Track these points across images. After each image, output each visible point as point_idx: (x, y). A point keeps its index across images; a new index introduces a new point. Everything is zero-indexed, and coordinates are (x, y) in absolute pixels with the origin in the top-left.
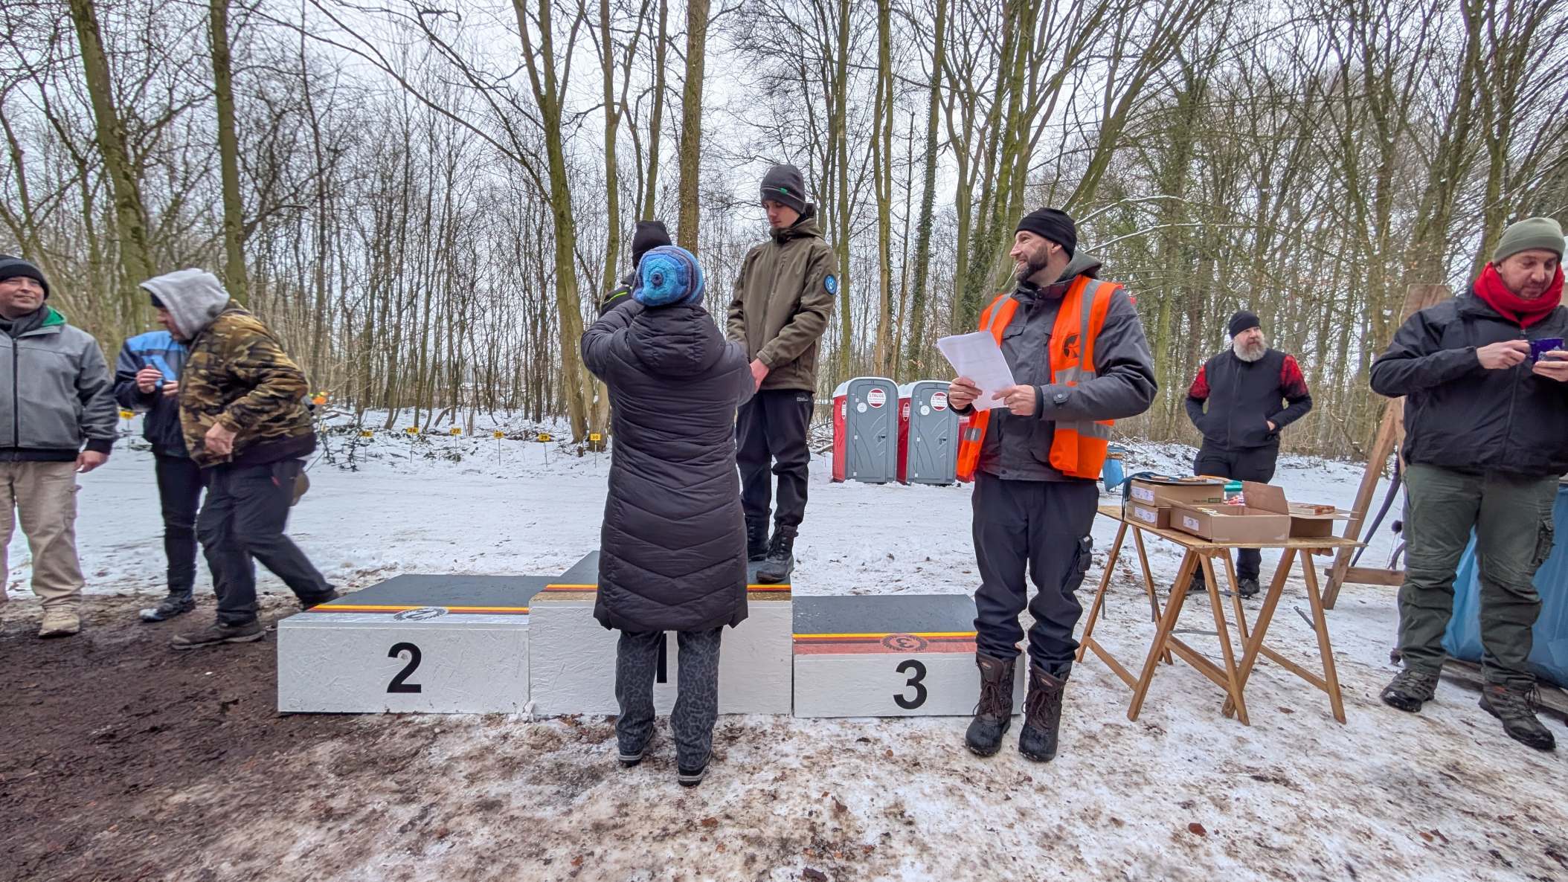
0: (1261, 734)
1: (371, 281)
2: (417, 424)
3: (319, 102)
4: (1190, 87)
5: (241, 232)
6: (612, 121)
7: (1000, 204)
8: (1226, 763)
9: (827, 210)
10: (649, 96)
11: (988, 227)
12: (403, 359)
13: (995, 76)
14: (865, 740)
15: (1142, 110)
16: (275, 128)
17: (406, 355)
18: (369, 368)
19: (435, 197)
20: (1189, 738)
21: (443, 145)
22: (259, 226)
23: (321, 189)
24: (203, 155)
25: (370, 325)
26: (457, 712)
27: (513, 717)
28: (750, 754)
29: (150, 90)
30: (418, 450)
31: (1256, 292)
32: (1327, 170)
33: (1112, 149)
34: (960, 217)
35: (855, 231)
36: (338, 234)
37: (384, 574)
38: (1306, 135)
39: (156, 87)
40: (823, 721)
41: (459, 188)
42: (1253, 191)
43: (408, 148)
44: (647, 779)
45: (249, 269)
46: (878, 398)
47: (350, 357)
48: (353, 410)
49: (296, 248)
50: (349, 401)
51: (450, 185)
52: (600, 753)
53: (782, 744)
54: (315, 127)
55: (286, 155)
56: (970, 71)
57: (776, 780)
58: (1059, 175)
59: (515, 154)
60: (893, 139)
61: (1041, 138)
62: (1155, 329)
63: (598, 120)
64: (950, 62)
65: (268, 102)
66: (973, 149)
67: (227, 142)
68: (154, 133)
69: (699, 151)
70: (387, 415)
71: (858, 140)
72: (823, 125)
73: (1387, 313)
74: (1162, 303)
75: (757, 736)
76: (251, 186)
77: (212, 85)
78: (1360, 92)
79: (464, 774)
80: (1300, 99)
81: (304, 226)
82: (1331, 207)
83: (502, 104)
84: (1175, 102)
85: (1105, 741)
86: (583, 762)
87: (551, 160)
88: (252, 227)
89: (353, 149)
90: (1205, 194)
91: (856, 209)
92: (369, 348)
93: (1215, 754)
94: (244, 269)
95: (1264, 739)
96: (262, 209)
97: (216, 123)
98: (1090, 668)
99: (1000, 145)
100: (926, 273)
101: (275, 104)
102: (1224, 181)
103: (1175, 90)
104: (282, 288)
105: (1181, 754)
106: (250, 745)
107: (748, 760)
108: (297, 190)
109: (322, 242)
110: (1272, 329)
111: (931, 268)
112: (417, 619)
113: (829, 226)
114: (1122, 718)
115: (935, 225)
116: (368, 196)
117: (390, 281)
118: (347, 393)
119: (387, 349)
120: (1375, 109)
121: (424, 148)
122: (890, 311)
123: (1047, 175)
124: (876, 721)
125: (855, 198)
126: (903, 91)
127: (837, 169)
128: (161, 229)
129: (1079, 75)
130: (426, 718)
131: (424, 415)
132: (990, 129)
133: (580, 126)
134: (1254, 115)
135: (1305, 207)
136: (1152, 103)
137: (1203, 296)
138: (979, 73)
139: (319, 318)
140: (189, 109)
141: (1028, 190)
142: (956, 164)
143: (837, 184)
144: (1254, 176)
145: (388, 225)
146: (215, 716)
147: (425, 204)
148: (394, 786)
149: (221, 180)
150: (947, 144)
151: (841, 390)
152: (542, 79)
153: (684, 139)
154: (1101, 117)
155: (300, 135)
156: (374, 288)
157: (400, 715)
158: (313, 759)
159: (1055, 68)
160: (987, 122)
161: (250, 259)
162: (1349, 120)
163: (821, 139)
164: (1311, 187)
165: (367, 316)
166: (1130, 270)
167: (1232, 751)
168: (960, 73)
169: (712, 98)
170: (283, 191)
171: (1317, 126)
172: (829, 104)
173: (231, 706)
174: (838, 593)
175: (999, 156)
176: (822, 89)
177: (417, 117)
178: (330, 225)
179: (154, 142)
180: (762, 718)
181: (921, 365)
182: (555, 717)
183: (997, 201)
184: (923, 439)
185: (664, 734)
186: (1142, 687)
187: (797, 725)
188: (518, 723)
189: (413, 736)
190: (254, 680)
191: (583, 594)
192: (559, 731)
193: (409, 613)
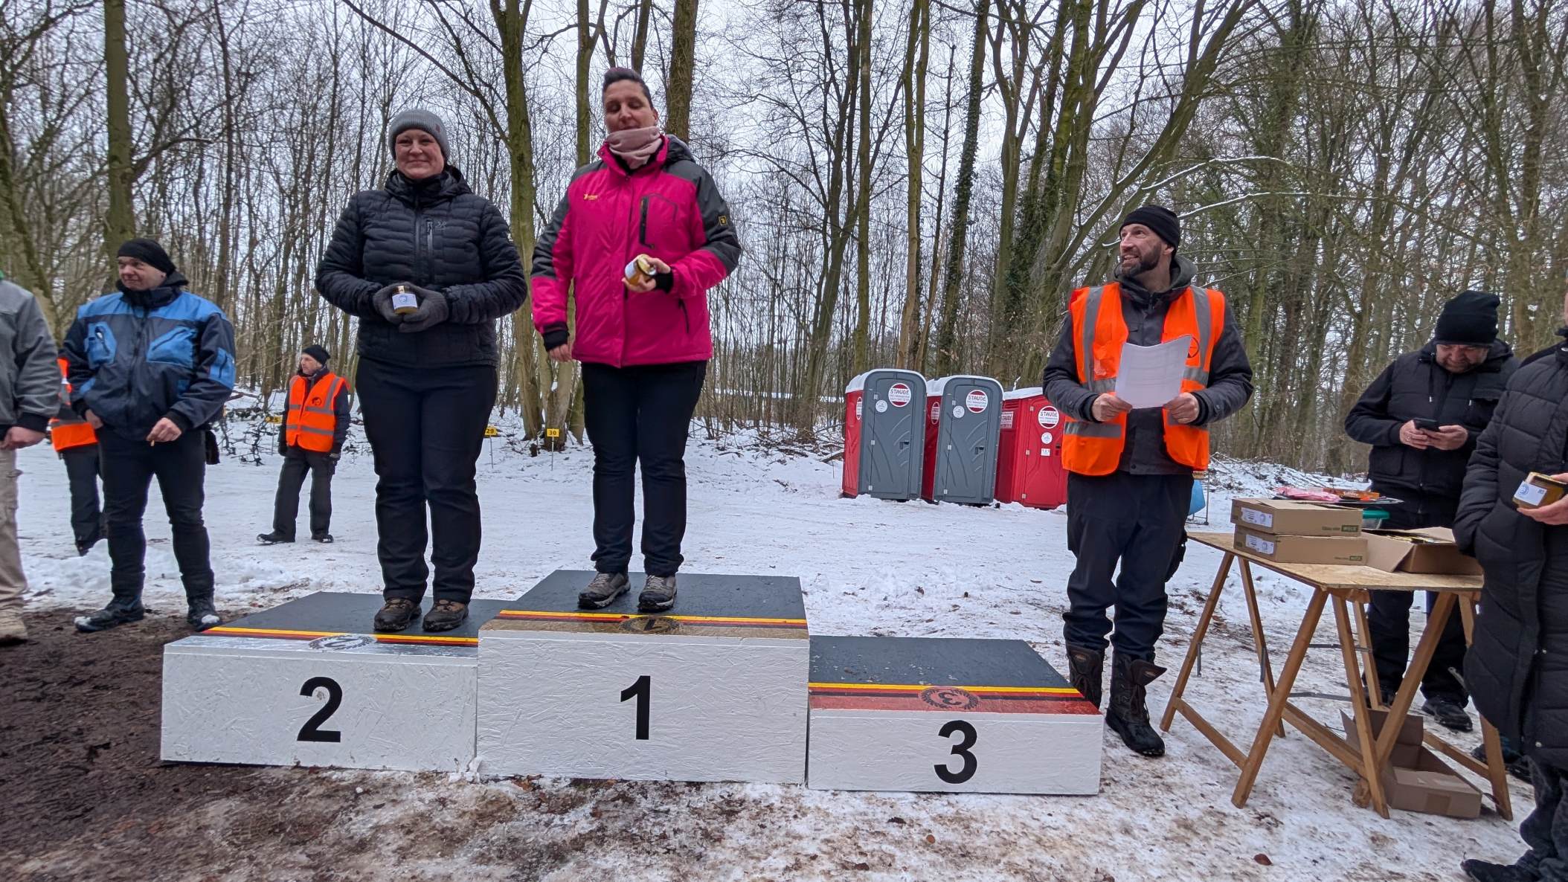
0: (1404, 830)
1: (286, 235)
3: (228, 14)
4: (1296, 23)
5: (130, 170)
6: (586, 46)
7: (1057, 160)
8: (1363, 866)
9: (843, 164)
10: (632, 14)
11: (1041, 189)
12: (320, 332)
14: (899, 821)
15: (1235, 52)
16: (174, 47)
17: (325, 327)
18: (280, 341)
19: (367, 136)
20: (1313, 833)
21: (380, 70)
22: (153, 164)
23: (229, 120)
24: (83, 75)
25: (282, 290)
26: (384, 769)
27: (454, 777)
28: (754, 834)
31: (1371, 280)
32: (1462, 132)
33: (1198, 101)
34: (1006, 175)
35: (876, 189)
36: (248, 179)
37: (294, 593)
38: (1436, 89)
40: (844, 796)
42: (1368, 157)
43: (336, 73)
44: (624, 862)
45: (137, 217)
46: (901, 395)
47: (257, 327)
48: (258, 391)
49: (196, 193)
50: (253, 380)
52: (564, 827)
53: (794, 822)
54: (224, 44)
55: (188, 78)
57: (787, 869)
58: (1132, 128)
59: (468, 82)
60: (928, 78)
61: (1110, 83)
63: (569, 44)
65: (166, 11)
66: (1025, 94)
67: (115, 57)
68: (25, 46)
69: (691, 85)
71: (884, 79)
72: (841, 59)
73: (1533, 308)
74: (1253, 290)
75: (763, 811)
76: (142, 115)
78: (1506, 36)
79: (394, 847)
80: (1432, 42)
81: (206, 166)
82: (1466, 178)
83: (452, 20)
84: (1277, 43)
85: (1204, 832)
86: (542, 837)
87: (509, 92)
88: (143, 165)
89: (270, 73)
90: (1310, 158)
91: (878, 163)
92: (281, 316)
93: (1347, 854)
94: (133, 218)
95: (1409, 837)
96: (155, 142)
97: (102, 35)
98: (1180, 738)
99: (1060, 89)
100: (963, 244)
101: (176, 13)
102: (1333, 141)
103: (1277, 26)
104: (178, 241)
105: (1304, 852)
106: (124, 803)
107: (752, 840)
108: (199, 122)
109: (229, 187)
110: (1389, 325)
111: (968, 238)
112: (339, 648)
113: (845, 183)
114: (1224, 803)
115: (976, 185)
116: (285, 130)
117: (308, 237)
118: (252, 369)
119: (301, 319)
120: (1525, 58)
121: (356, 74)
122: (918, 290)
123: (1116, 127)
124: (912, 797)
125: (877, 150)
126: (941, 18)
127: (858, 113)
128: (30, 164)
130: (345, 774)
132: (1046, 70)
133: (545, 51)
134: (1374, 60)
135: (1433, 178)
136: (1247, 44)
137: (1303, 283)
139: (222, 280)
140: (70, 17)
141: (1090, 146)
142: (1003, 110)
143: (857, 132)
144: (1371, 138)
145: (309, 167)
146: (80, 762)
147: (354, 145)
148: (304, 859)
149: (104, 107)
150: (992, 86)
151: (857, 384)
153: (674, 69)
154: (1186, 58)
155: (206, 54)
156: (289, 245)
157: (314, 770)
158: (202, 822)
160: (1044, 61)
161: (139, 206)
162: (1493, 68)
163: (838, 75)
164: (1442, 153)
165: (279, 278)
166: (1216, 248)
167: (1369, 851)
169: (708, 21)
170: (183, 122)
171: (1453, 77)
172: (850, 33)
173: (101, 750)
174: (856, 632)
175: (1057, 104)
176: (842, 13)
177: (348, 35)
178: (239, 166)
179: (24, 59)
180: (768, 789)
181: (953, 356)
182: (507, 778)
183: (1053, 156)
184: (955, 447)
185: (645, 804)
186: (1250, 764)
187: (812, 798)
188: (461, 784)
189: (329, 796)
190: (130, 718)
191: (546, 623)
192: (513, 797)
193: (328, 641)
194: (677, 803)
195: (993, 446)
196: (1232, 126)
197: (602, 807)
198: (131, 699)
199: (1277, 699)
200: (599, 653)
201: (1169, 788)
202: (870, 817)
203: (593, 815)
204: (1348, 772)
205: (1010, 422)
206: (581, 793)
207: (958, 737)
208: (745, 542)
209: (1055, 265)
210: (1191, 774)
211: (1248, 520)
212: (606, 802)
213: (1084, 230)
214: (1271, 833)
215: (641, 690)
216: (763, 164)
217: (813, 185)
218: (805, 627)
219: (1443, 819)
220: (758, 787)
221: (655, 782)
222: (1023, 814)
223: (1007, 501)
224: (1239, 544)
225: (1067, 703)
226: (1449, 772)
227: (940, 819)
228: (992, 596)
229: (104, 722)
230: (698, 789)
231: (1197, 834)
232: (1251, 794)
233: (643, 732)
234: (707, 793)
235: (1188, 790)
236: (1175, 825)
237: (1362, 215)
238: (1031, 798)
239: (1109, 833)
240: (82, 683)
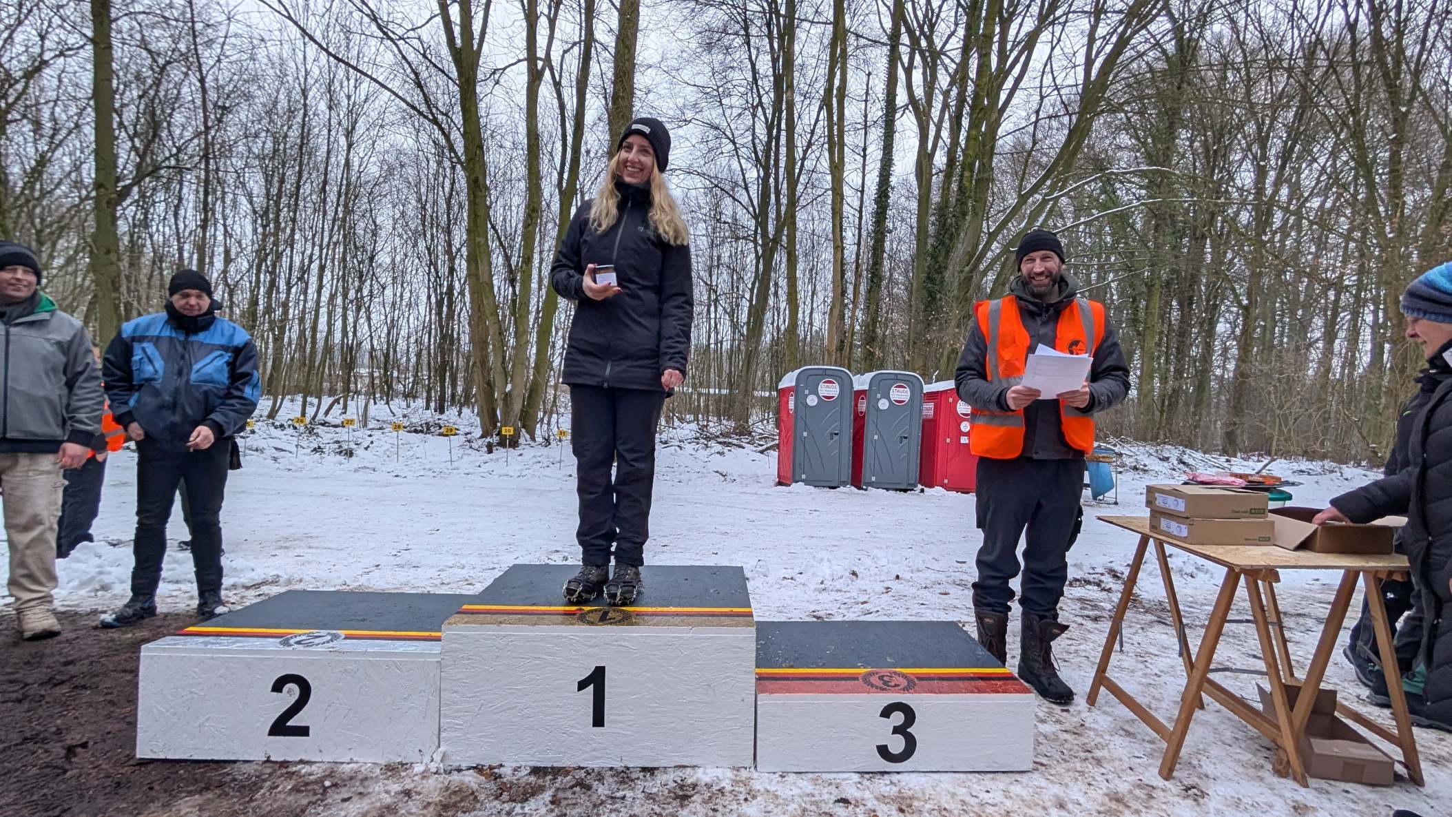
1: (258, 251)
2: (303, 414)
3: (207, 54)
4: (1180, 47)
5: (114, 196)
6: (535, 78)
7: (967, 174)
9: (772, 180)
10: (576, 49)
12: (290, 343)
13: (961, 32)
15: (1124, 75)
16: (157, 83)
17: (294, 336)
19: (332, 161)
21: (345, 102)
22: (136, 189)
23: (206, 149)
24: (73, 110)
25: (254, 302)
26: (351, 762)
27: (419, 768)
29: (19, 37)
30: (305, 444)
31: (1256, 276)
32: (1331, 141)
33: (1092, 119)
34: (920, 187)
35: (802, 202)
36: (224, 202)
38: (1306, 103)
39: (26, 34)
41: (360, 150)
42: (1247, 165)
43: (305, 105)
45: (121, 238)
46: (830, 390)
49: (176, 215)
51: (350, 146)
52: (524, 814)
53: (743, 803)
54: (202, 81)
55: (169, 111)
56: (932, 27)
58: (1035, 143)
59: (427, 112)
60: (847, 102)
61: (1014, 101)
62: (1142, 315)
63: (519, 77)
64: (910, 16)
65: (150, 52)
66: (935, 113)
67: (103, 95)
68: (19, 87)
69: (631, 112)
70: (270, 403)
71: (807, 102)
72: (767, 84)
74: (1150, 287)
75: (714, 794)
76: (127, 145)
77: (90, 33)
78: (1366, 58)
80: (1301, 63)
81: (185, 190)
82: (1337, 180)
83: (411, 56)
84: (1161, 65)
87: (465, 120)
88: (127, 191)
89: (244, 106)
90: (1195, 167)
91: (803, 179)
94: (117, 240)
96: (138, 170)
97: (91, 75)
98: (1106, 712)
99: (967, 109)
100: (883, 251)
101: (159, 54)
102: (1215, 151)
103: (1163, 51)
104: (159, 259)
106: (100, 799)
108: (179, 150)
109: (206, 209)
110: (1274, 316)
111: (887, 244)
113: (773, 197)
115: (893, 197)
116: (258, 157)
117: (279, 256)
119: (272, 330)
120: (1386, 75)
121: (323, 106)
122: (844, 292)
123: (1019, 143)
126: (857, 48)
127: (783, 133)
128: (22, 193)
129: (1057, 34)
130: (314, 768)
131: (312, 404)
132: (954, 92)
133: (497, 82)
134: (1249, 79)
135: (1307, 183)
136: (1135, 67)
137: (1194, 280)
138: (942, 29)
140: (62, 59)
141: (996, 160)
142: (916, 128)
143: (783, 150)
144: (1249, 148)
145: (279, 191)
146: (59, 761)
147: (322, 169)
149: (93, 138)
150: (906, 107)
151: (788, 381)
152: (457, 30)
153: (615, 98)
154: (1081, 81)
155: (185, 90)
156: (263, 260)
157: (283, 764)
159: (1029, 25)
160: (951, 84)
161: (123, 227)
162: (1357, 84)
163: (765, 99)
164: (1315, 160)
165: (252, 292)
166: (1113, 250)
168: (921, 27)
169: (646, 54)
170: (164, 152)
171: (1320, 92)
172: (775, 61)
173: (79, 750)
175: (965, 122)
176: (767, 44)
177: (316, 72)
178: (215, 191)
179: (18, 99)
181: (877, 352)
182: (469, 768)
183: (963, 169)
184: (881, 436)
185: (602, 790)
186: (1176, 738)
187: (761, 781)
188: (425, 775)
189: (299, 791)
190: (109, 716)
191: (505, 617)
192: (475, 787)
193: (298, 639)
194: (633, 789)
195: (917, 434)
196: (1125, 139)
197: (560, 795)
198: (109, 697)
199: (1197, 674)
200: (556, 645)
201: (1098, 762)
202: (817, 798)
203: (552, 802)
204: (1267, 742)
205: (932, 413)
206: (540, 782)
207: (898, 718)
208: (689, 530)
209: (967, 269)
210: (1119, 747)
211: (1162, 505)
212: (564, 790)
213: (992, 237)
214: (1198, 804)
215: (597, 679)
216: (698, 182)
217: (744, 199)
218: (750, 615)
219: (1359, 787)
220: (709, 771)
221: (611, 769)
222: (961, 792)
223: (931, 486)
224: (1154, 527)
225: (999, 683)
226: (1361, 740)
227: (882, 798)
228: (921, 578)
229: (82, 721)
230: (652, 774)
231: (1128, 807)
232: (1178, 766)
233: (598, 720)
234: (661, 778)
235: (1117, 763)
236: (1107, 799)
237: (1244, 217)
238: (970, 776)
239: (1045, 808)
240: (62, 682)
